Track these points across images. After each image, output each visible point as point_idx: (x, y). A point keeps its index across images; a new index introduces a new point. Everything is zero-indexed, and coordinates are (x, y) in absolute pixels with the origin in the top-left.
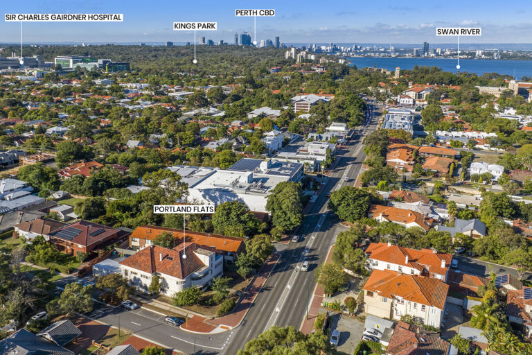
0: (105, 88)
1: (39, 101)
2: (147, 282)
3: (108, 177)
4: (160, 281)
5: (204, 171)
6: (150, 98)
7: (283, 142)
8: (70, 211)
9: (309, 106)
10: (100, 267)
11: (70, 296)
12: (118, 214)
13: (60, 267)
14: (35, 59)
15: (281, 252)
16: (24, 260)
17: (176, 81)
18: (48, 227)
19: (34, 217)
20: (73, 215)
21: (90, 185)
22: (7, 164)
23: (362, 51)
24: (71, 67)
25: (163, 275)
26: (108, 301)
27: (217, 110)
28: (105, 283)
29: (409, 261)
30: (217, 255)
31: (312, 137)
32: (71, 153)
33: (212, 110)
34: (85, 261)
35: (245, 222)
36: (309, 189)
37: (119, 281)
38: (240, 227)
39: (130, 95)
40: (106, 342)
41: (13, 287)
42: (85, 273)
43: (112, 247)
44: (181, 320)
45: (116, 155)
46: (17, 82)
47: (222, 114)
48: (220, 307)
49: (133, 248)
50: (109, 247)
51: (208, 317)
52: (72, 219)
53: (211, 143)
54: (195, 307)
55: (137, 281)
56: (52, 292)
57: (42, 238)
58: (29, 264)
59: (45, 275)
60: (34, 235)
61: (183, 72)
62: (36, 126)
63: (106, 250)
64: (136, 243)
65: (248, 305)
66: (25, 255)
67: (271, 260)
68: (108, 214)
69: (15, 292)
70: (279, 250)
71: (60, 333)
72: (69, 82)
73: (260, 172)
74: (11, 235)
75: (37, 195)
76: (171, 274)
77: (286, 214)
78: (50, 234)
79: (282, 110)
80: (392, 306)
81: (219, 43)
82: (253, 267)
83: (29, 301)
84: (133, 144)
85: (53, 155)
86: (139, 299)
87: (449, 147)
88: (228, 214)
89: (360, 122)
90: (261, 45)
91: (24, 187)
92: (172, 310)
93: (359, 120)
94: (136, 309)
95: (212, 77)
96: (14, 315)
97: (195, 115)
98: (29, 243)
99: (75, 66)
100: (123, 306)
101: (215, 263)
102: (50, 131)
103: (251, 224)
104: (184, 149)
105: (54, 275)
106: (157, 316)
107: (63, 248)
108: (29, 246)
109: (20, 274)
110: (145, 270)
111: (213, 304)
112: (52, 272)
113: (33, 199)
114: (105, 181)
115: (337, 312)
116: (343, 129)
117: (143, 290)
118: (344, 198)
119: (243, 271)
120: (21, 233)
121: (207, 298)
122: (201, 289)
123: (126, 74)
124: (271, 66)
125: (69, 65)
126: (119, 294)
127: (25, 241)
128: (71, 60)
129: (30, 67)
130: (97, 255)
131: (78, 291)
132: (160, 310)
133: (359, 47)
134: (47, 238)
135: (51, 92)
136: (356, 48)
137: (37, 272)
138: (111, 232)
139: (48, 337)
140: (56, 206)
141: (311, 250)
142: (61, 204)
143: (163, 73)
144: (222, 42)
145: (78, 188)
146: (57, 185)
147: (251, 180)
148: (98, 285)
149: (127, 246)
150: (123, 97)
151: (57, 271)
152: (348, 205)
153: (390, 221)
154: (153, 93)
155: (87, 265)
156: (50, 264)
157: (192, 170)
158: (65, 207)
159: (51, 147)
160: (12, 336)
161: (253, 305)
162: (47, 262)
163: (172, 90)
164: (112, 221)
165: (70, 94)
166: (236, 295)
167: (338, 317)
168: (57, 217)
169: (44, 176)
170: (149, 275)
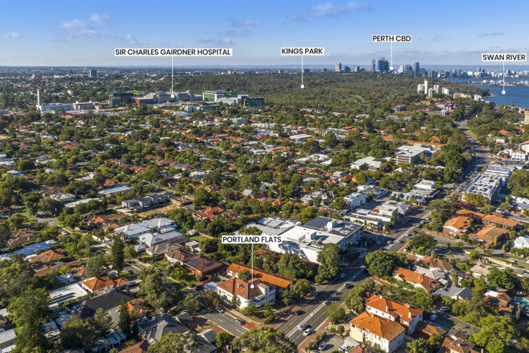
0: (239, 128)
1: (187, 142)
2: (230, 298)
3: (222, 224)
4: (237, 299)
5: (289, 224)
6: (273, 141)
7: (367, 199)
8: (197, 246)
9: (410, 159)
10: (208, 286)
11: (189, 299)
12: (224, 252)
13: (187, 283)
14: (187, 94)
15: (318, 292)
16: (169, 276)
17: (300, 121)
18: (183, 256)
19: (176, 247)
20: (198, 249)
21: (210, 229)
22: (162, 203)
23: (517, 76)
24: (216, 101)
25: (238, 296)
26: (209, 306)
27: (326, 157)
28: (208, 296)
29: (389, 310)
30: (271, 288)
31: (395, 195)
32: (203, 200)
33: (322, 157)
34: (201, 281)
35: (298, 269)
36: (364, 247)
37: (215, 295)
38: (294, 271)
39: (258, 136)
40: (205, 327)
41: (163, 291)
42: (200, 288)
43: (217, 275)
44: (243, 323)
45: (233, 202)
46: (173, 119)
47: (329, 162)
48: (266, 319)
49: (229, 277)
50: (215, 274)
51: (258, 324)
52: (197, 251)
53: (306, 195)
54: (253, 317)
55: (225, 297)
56: (181, 296)
57: (179, 263)
58: (171, 279)
59: (178, 286)
60: (175, 261)
61: (311, 107)
62: (183, 169)
63: (213, 275)
64: (230, 273)
65: (283, 321)
66: (170, 272)
67: (309, 297)
68: (219, 251)
69: (163, 294)
70: (317, 290)
71: (182, 318)
72: (212, 119)
73: (325, 230)
74: (162, 259)
75: (179, 232)
76: (242, 296)
77: (327, 267)
78: (184, 262)
79: (384, 161)
80: (364, 335)
81: (356, 70)
82: (292, 299)
83: (170, 300)
84: (247, 192)
85: (192, 198)
86: (225, 308)
87: (521, 216)
88: (288, 262)
89: (453, 180)
90: (400, 71)
91: (172, 224)
92: (241, 317)
93: (452, 178)
94: (223, 312)
95: (336, 114)
96: (162, 305)
97: (306, 162)
98: (172, 265)
99: (219, 101)
100: (216, 310)
101: (269, 293)
102: (192, 174)
103: (302, 271)
104: (284, 200)
105: (184, 287)
106: (232, 318)
107: (190, 271)
108: (172, 267)
109: (166, 285)
110: (229, 292)
111: (264, 317)
112: (182, 285)
113: (176, 234)
114: (220, 226)
115: (332, 334)
116: (429, 187)
117: (228, 303)
118: (373, 259)
119: (286, 301)
120: (169, 258)
121: (260, 313)
122: (259, 308)
123: (260, 110)
124: (398, 103)
125: (213, 100)
126: (214, 303)
127: (170, 263)
128: (216, 95)
129: (184, 101)
130: (207, 278)
131: (193, 298)
132: (235, 316)
133: (513, 72)
134: (182, 264)
135: (197, 132)
136: (510, 73)
137: (175, 284)
138: (217, 265)
139: (177, 319)
140: (189, 241)
141: (339, 293)
142: (193, 240)
143: (292, 109)
144: (358, 68)
145: (204, 229)
146: (192, 224)
147: (314, 237)
148: (204, 296)
149: (225, 275)
150: (252, 139)
151: (186, 285)
152: (376, 265)
153: (405, 281)
154: (277, 135)
155: (201, 283)
156: (182, 280)
157: (282, 221)
158: (194, 243)
159: (191, 191)
160: (161, 316)
161: (286, 321)
162: (180, 279)
163: (295, 131)
164: (220, 257)
165: (211, 135)
166: (279, 314)
167: (332, 336)
168: (189, 250)
169: (184, 218)
170: (231, 295)
